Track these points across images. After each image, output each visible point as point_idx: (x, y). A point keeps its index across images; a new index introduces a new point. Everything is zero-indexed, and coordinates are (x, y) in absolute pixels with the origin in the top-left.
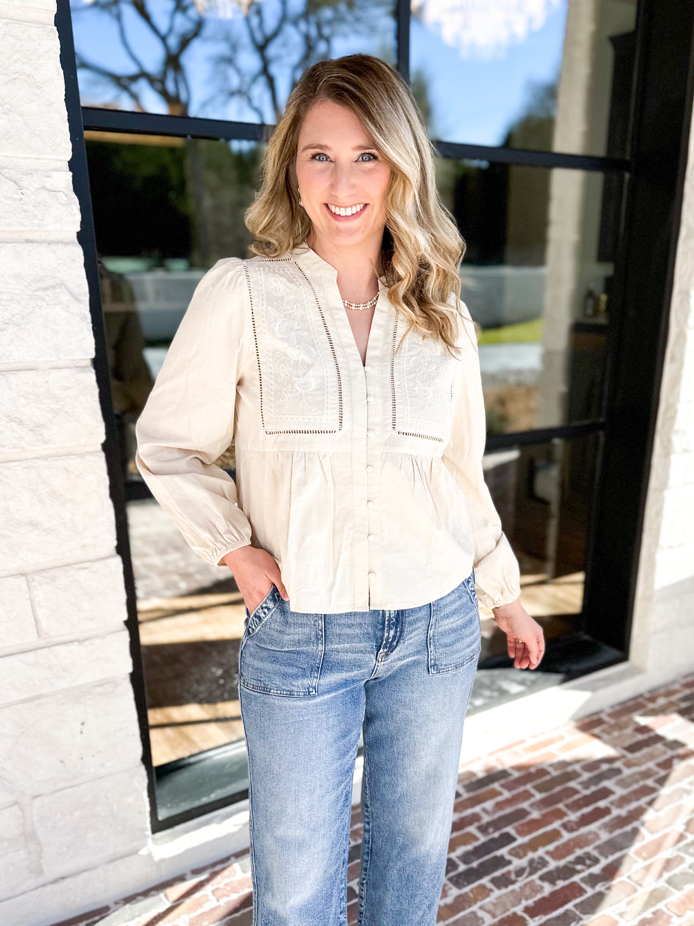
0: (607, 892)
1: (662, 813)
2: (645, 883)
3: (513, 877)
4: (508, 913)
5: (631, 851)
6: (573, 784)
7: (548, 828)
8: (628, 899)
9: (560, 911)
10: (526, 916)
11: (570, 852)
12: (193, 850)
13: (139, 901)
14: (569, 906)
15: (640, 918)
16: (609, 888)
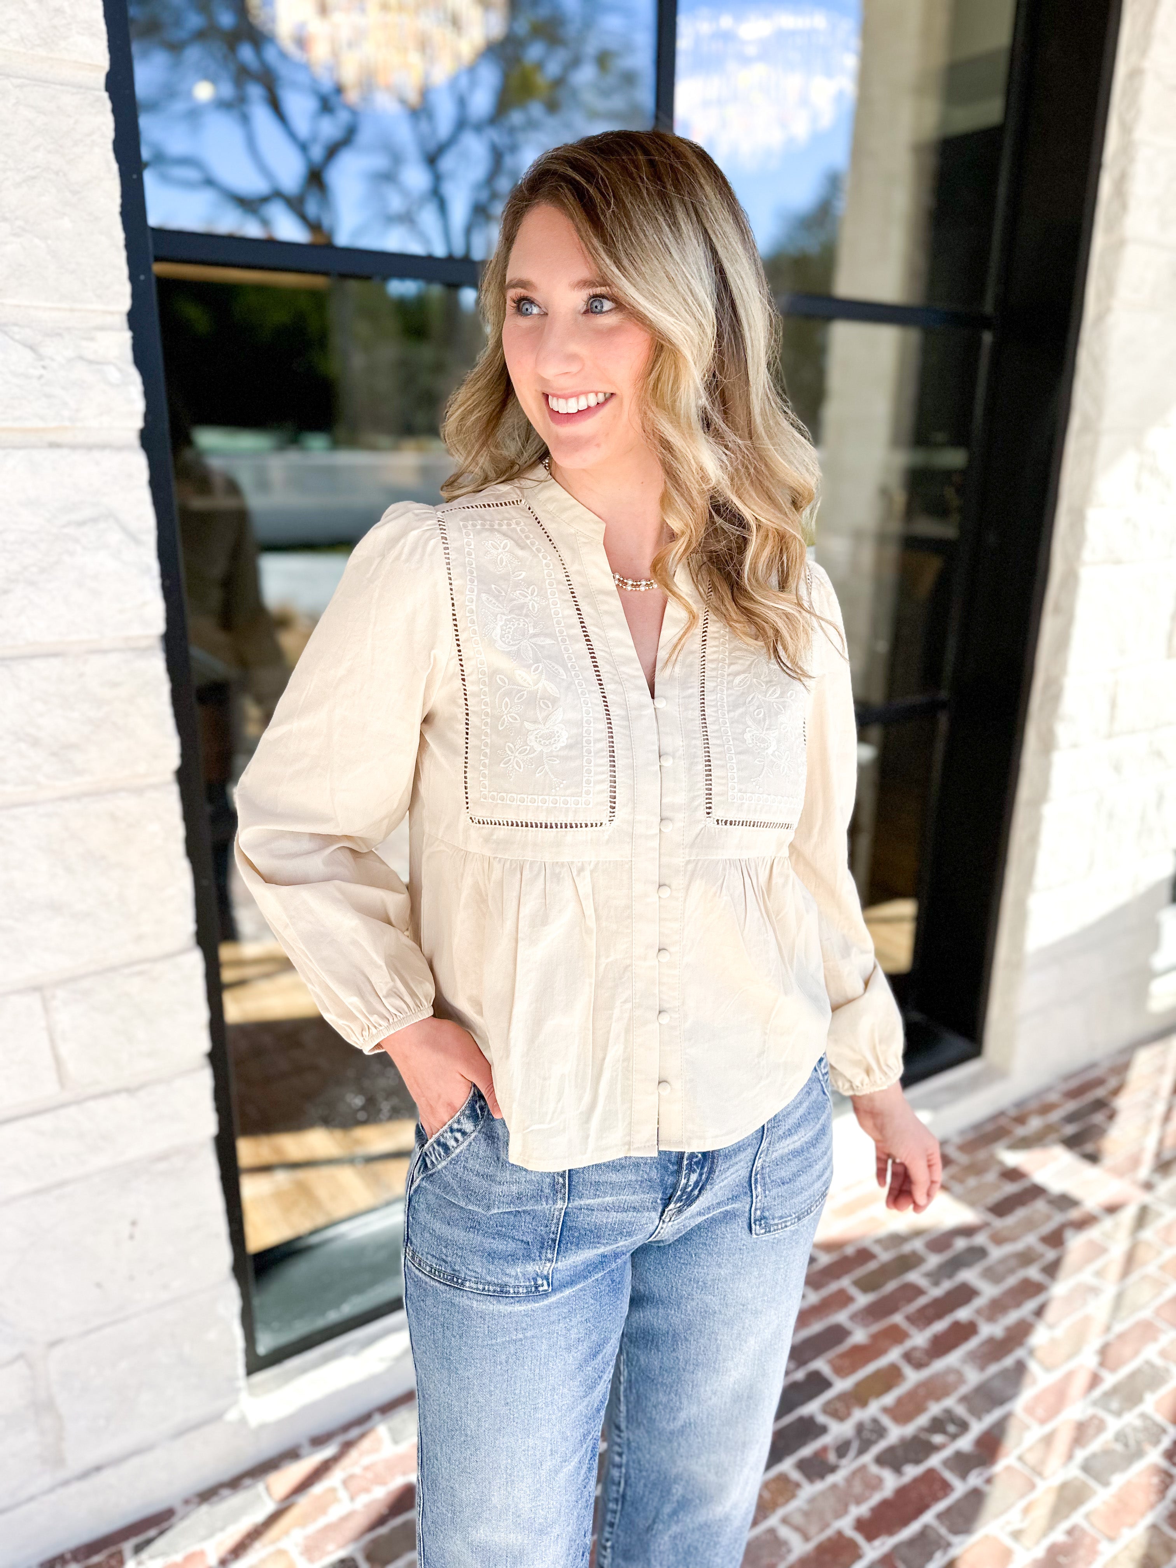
0: (986, 1488)
1: (1059, 1332)
2: (1048, 1471)
3: (832, 1457)
4: (829, 1532)
5: (1019, 1405)
6: (914, 1277)
7: (882, 1362)
8: (1022, 1503)
9: (914, 1528)
10: (859, 1539)
11: (920, 1409)
12: (313, 1406)
13: (223, 1498)
14: (928, 1517)
15: (1046, 1543)
16: (989, 1481)
